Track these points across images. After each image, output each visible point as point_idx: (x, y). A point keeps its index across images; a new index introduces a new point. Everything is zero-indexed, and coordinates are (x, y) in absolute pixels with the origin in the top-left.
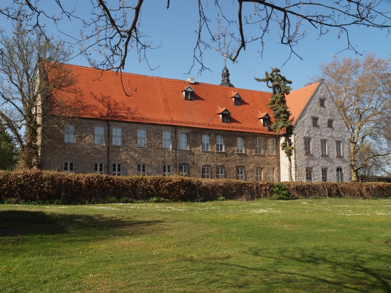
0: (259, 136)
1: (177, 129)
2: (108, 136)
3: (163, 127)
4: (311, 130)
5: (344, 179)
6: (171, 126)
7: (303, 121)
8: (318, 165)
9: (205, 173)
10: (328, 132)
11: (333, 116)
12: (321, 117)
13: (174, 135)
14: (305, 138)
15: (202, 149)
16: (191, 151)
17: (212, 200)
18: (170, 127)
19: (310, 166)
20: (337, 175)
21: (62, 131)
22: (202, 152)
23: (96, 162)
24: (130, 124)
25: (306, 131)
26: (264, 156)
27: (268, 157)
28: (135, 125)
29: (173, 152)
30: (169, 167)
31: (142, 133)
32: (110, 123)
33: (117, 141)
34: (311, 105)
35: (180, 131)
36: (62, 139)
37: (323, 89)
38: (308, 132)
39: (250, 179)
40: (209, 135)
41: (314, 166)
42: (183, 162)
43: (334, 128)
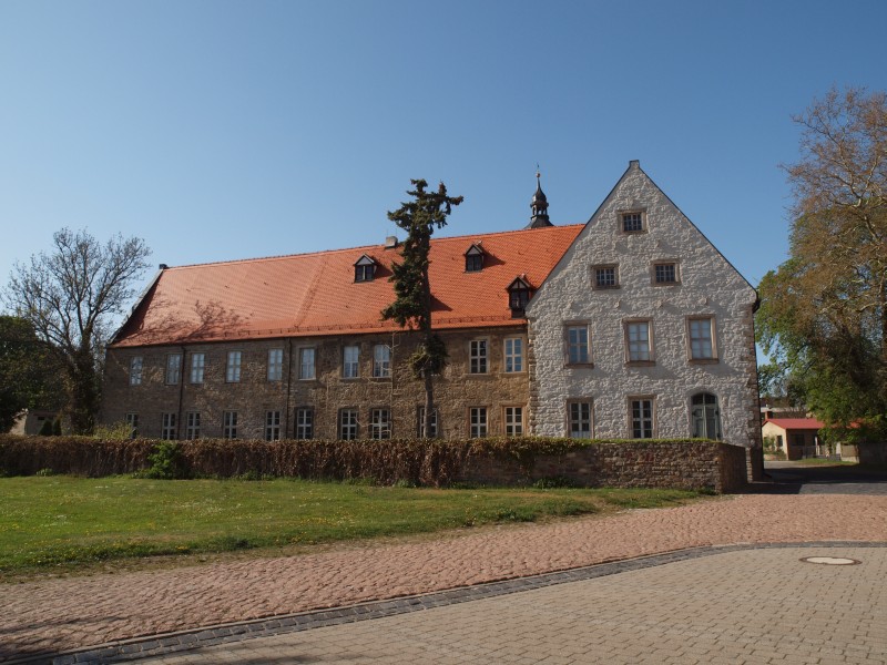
0: (479, 334)
1: (293, 342)
2: (185, 368)
3: (269, 343)
4: (586, 301)
5: (725, 425)
6: (284, 338)
7: (562, 282)
8: (613, 390)
9: (345, 422)
10: (655, 298)
11: (673, 251)
12: (624, 263)
13: (288, 355)
14: (566, 325)
15: (342, 375)
16: (317, 381)
18: (281, 342)
19: (584, 393)
20: (694, 414)
21: (125, 369)
22: (341, 381)
24: (217, 345)
25: (569, 306)
26: (492, 378)
27: (504, 380)
28: (224, 346)
29: (284, 387)
30: (277, 415)
31: (235, 358)
32: (188, 348)
33: (197, 376)
34: (589, 237)
35: (298, 347)
36: (126, 381)
37: (631, 188)
38: (574, 307)
39: (453, 433)
40: (358, 345)
41: (597, 396)
42: (303, 403)
43: (679, 283)
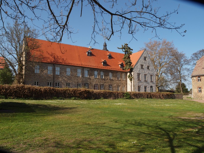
0: (118, 72)
1: (84, 68)
2: (54, 70)
3: (78, 67)
4: (140, 70)
5: (153, 91)
6: (81, 67)
7: (137, 66)
8: (143, 85)
9: (95, 87)
10: (147, 71)
11: (149, 65)
12: (144, 65)
13: (82, 71)
14: (138, 73)
15: (94, 77)
16: (89, 78)
17: (98, 99)
18: (80, 67)
20: (151, 89)
21: (34, 68)
22: (94, 78)
23: (48, 82)
24: (63, 66)
25: (138, 70)
26: (120, 80)
27: (122, 81)
28: (66, 66)
29: (82, 78)
30: (80, 84)
31: (68, 70)
32: (55, 65)
33: (58, 73)
34: (141, 60)
35: (85, 69)
36: (34, 71)
37: (145, 53)
38: (139, 71)
39: (115, 90)
40: (98, 71)
41: (141, 85)
42: (86, 82)
43: (150, 70)
